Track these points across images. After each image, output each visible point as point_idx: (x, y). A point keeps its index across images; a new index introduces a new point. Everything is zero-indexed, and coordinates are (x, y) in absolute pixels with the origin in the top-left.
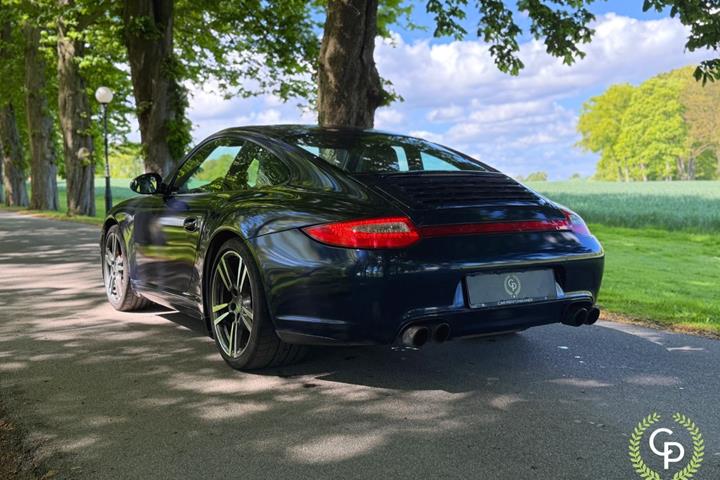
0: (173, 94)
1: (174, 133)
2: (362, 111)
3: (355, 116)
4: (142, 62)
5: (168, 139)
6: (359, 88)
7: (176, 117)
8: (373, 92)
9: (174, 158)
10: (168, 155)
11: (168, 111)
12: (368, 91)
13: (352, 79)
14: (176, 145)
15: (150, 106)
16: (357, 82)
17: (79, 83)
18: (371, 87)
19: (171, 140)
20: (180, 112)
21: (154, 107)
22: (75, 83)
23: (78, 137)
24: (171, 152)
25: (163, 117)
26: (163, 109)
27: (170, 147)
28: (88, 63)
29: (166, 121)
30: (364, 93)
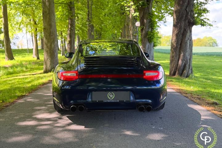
0: (150, 23)
1: (149, 35)
2: (185, 28)
3: (183, 29)
4: (142, 14)
5: (147, 37)
6: (185, 20)
7: (151, 30)
8: (191, 21)
9: (149, 42)
10: (148, 42)
11: (149, 28)
12: (188, 21)
13: (182, 17)
14: (150, 38)
15: (144, 27)
16: (184, 18)
17: (135, 21)
18: (189, 19)
19: (148, 37)
20: (152, 29)
21: (144, 28)
22: (134, 21)
23: (134, 36)
24: (149, 41)
25: (147, 30)
26: (147, 28)
27: (148, 39)
28: (136, 15)
29: (147, 32)
30: (187, 21)
